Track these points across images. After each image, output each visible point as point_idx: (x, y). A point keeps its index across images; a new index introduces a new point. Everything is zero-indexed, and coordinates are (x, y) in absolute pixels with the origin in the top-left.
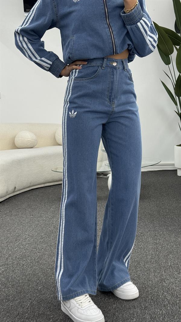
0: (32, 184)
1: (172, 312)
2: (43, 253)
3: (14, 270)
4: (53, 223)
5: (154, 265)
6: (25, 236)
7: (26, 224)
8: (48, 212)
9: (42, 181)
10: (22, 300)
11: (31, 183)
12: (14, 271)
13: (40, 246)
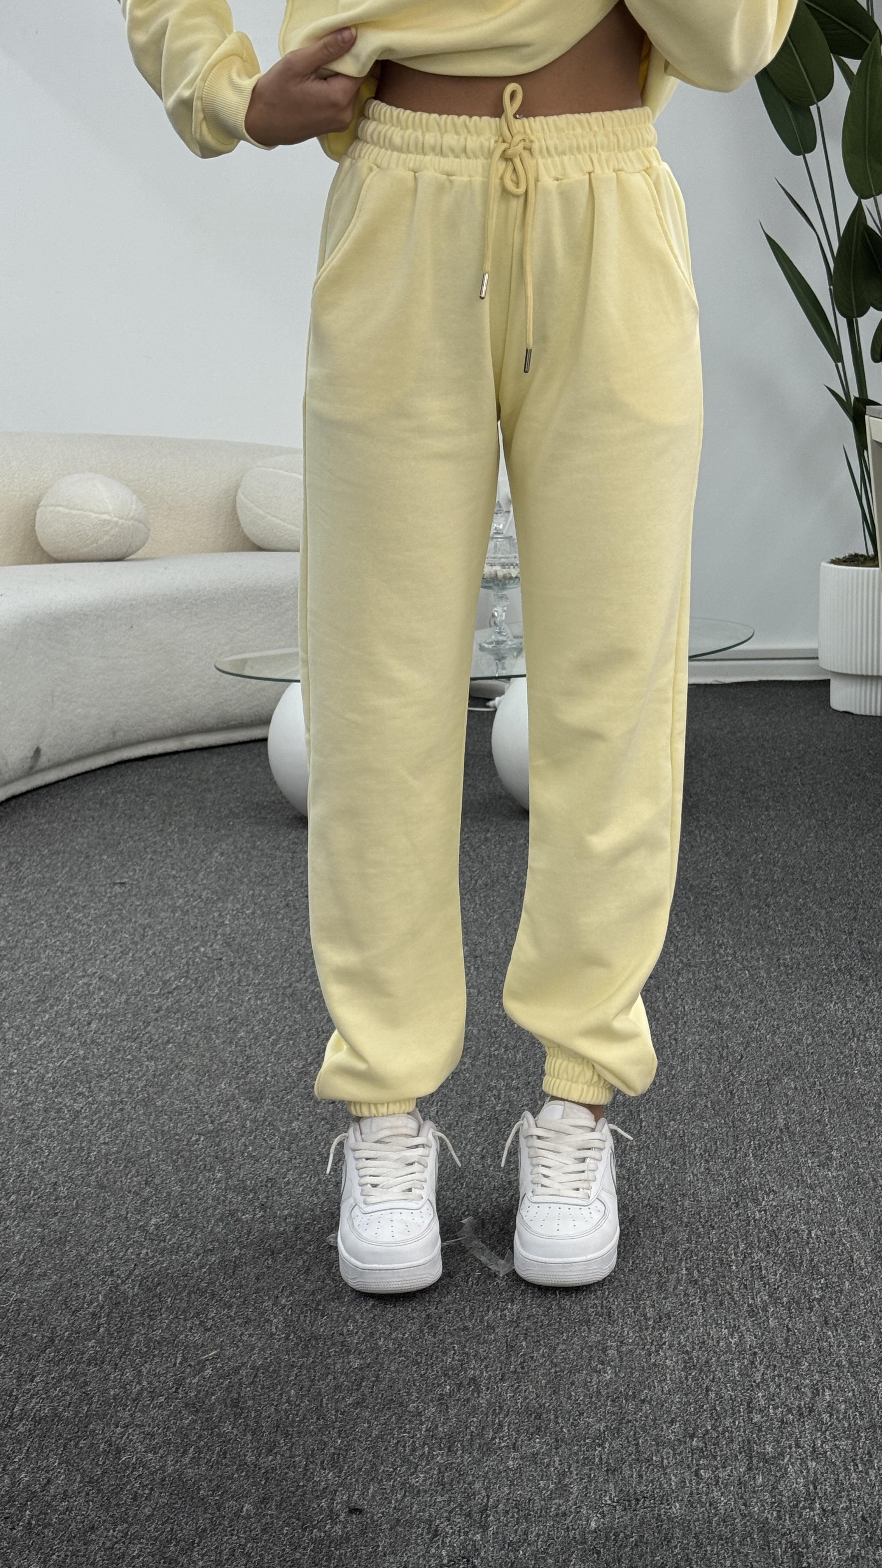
0: (120, 736)
1: (787, 1340)
2: (172, 1062)
3: (33, 1136)
4: (222, 924)
5: (706, 1125)
6: (85, 980)
7: (89, 926)
8: (197, 872)
9: (171, 723)
10: (69, 1276)
11: (114, 733)
12: (30, 1143)
13: (157, 1027)
